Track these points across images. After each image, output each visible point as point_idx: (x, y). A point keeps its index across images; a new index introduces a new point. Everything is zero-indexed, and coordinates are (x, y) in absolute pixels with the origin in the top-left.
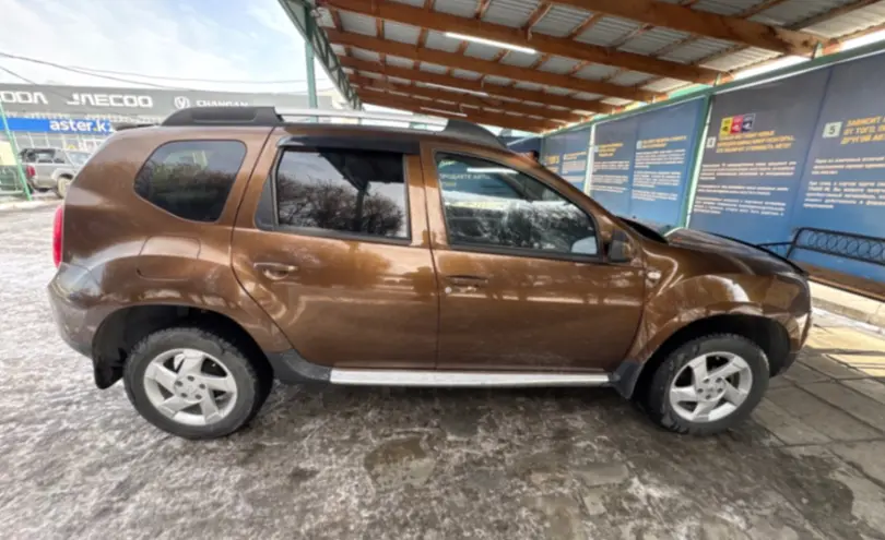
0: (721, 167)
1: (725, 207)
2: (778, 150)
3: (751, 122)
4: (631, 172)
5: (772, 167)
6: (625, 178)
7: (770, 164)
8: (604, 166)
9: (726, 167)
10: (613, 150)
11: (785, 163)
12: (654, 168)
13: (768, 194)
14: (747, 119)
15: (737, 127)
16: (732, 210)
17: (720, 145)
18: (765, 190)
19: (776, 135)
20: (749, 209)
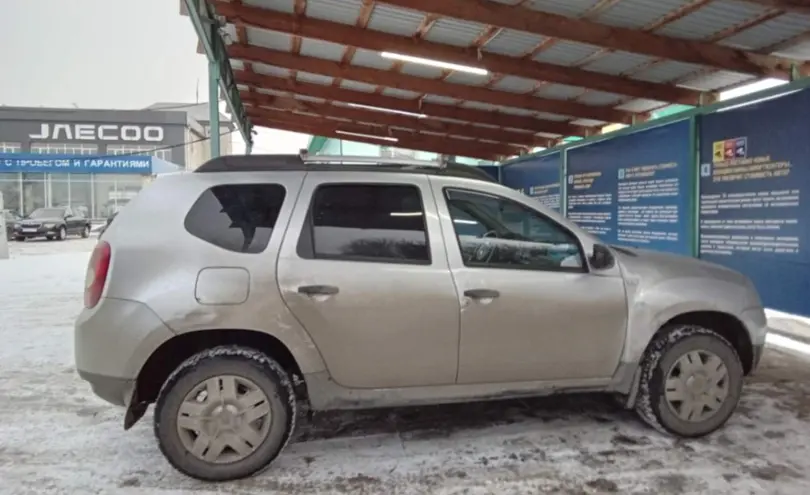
0: (721, 198)
1: (735, 246)
2: (777, 178)
3: (743, 147)
4: (613, 208)
5: (775, 196)
6: (608, 216)
7: (773, 193)
8: (581, 200)
9: (727, 198)
10: (591, 180)
11: (787, 192)
12: (642, 201)
13: (777, 227)
14: (738, 144)
15: (730, 152)
16: (744, 249)
17: (715, 172)
18: (774, 224)
19: (773, 160)
20: (762, 247)
